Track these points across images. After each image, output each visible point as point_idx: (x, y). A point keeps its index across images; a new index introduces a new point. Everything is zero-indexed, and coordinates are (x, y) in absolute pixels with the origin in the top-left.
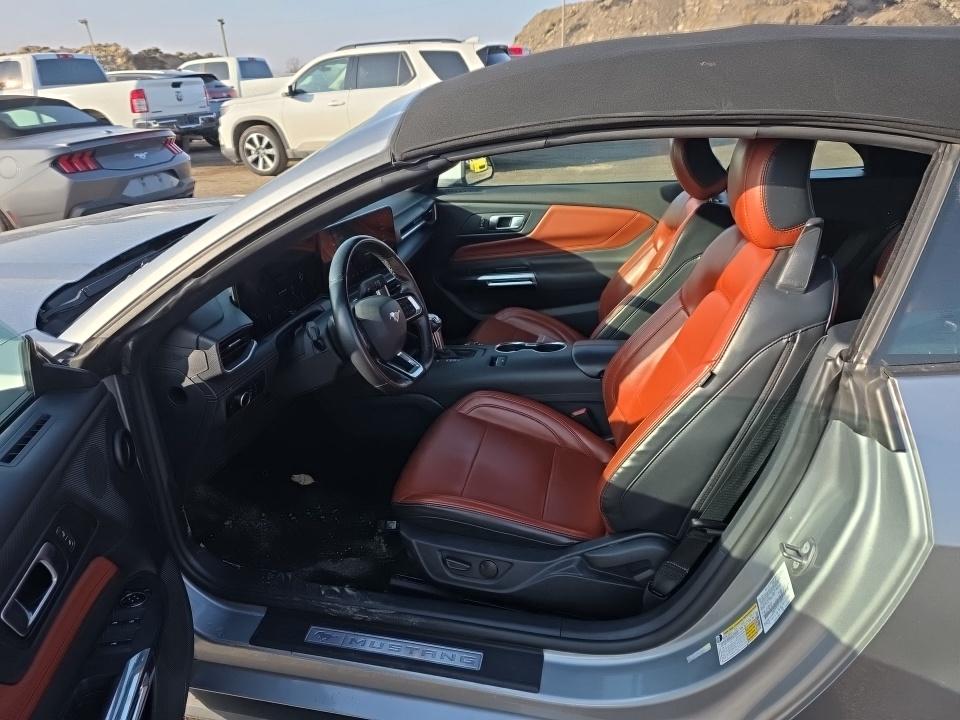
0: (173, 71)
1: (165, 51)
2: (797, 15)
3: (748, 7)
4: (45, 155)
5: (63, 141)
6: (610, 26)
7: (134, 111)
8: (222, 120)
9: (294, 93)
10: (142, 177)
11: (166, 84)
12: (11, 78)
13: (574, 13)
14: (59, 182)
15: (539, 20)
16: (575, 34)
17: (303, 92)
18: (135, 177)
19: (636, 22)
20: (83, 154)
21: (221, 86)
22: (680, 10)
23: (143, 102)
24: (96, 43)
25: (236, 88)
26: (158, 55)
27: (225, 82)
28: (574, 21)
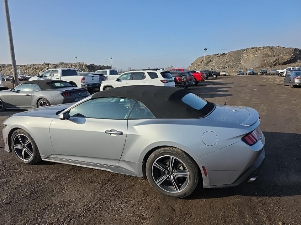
0: (93, 73)
1: (96, 65)
2: (279, 59)
3: (262, 57)
4: (60, 92)
5: (64, 90)
6: (220, 61)
7: (82, 82)
8: (101, 85)
9: (118, 80)
10: (79, 98)
11: (91, 76)
12: (56, 74)
13: (209, 58)
14: (62, 98)
15: (199, 59)
16: (209, 63)
17: (120, 80)
18: (77, 98)
19: (227, 60)
20: (68, 92)
21: (105, 77)
22: (241, 57)
23: (84, 80)
24: (78, 62)
25: (108, 77)
26: (94, 66)
27: (105, 76)
28: (209, 60)
